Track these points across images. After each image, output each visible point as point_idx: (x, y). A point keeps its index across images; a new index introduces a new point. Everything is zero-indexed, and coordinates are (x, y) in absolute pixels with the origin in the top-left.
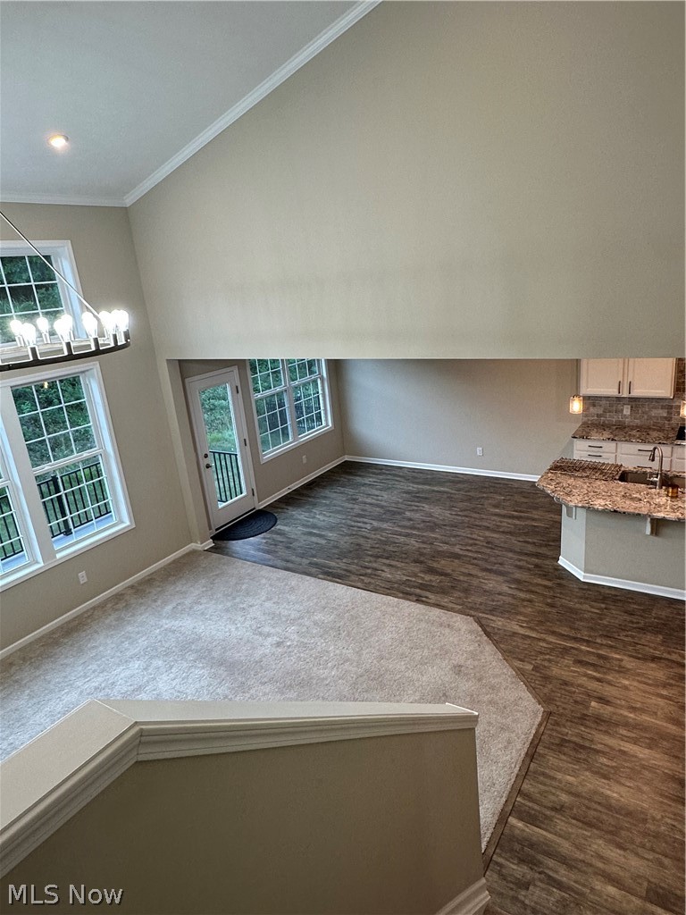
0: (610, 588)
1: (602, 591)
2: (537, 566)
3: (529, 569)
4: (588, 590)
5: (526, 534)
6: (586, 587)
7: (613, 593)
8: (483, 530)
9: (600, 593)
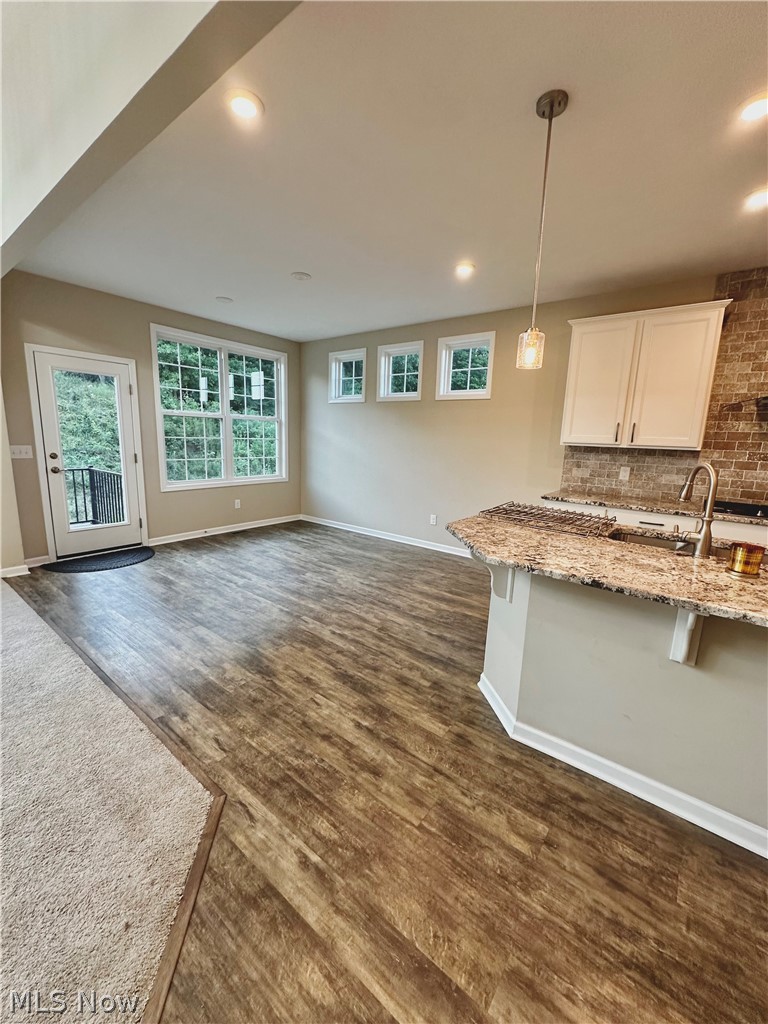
0: (569, 769)
1: (550, 775)
2: (436, 685)
3: (418, 689)
4: (518, 765)
5: (447, 626)
6: (514, 756)
7: (574, 788)
8: (390, 609)
9: (543, 780)
